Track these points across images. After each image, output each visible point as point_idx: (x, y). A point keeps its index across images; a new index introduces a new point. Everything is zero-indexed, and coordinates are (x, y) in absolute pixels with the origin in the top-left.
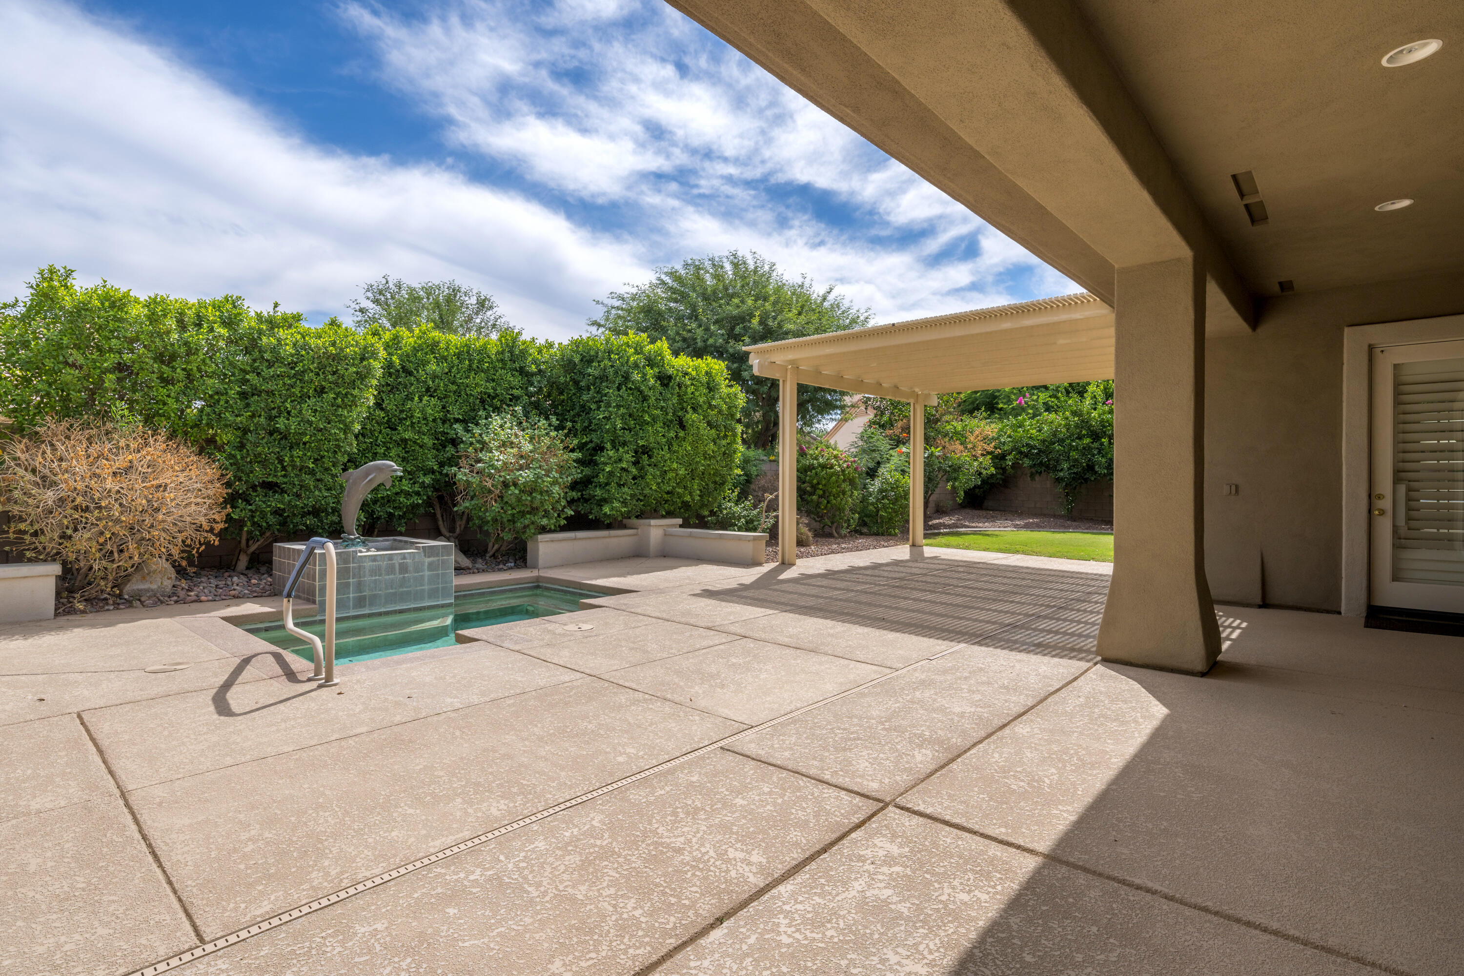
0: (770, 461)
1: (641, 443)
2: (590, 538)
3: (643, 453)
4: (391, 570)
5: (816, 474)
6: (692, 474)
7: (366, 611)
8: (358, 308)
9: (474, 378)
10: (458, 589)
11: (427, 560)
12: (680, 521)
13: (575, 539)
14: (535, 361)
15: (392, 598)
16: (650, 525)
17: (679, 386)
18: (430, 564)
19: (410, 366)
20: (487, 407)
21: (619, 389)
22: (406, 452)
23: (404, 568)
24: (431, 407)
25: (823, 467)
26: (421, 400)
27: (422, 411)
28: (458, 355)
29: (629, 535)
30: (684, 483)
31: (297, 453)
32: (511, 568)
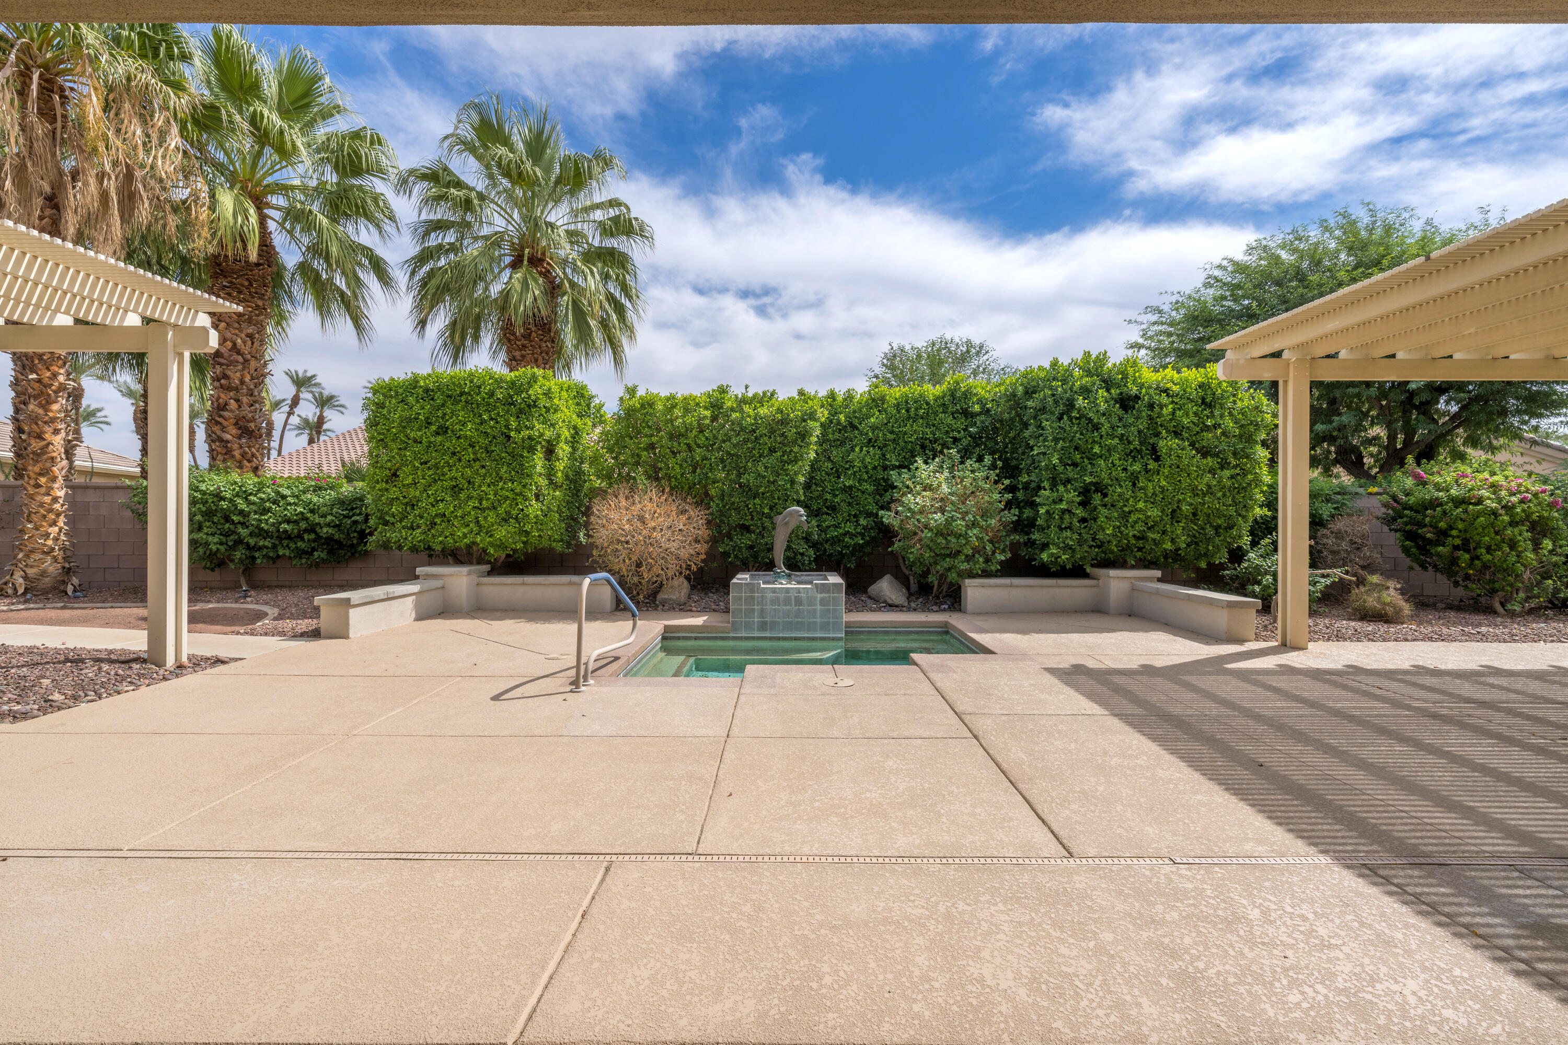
0: (1370, 494)
1: (1088, 479)
2: (1030, 586)
3: (1097, 491)
4: (787, 601)
5: (1445, 513)
6: (1175, 516)
7: (768, 635)
8: (873, 374)
9: (912, 426)
10: (848, 625)
11: (819, 596)
12: (1158, 573)
13: (1011, 586)
14: (980, 401)
15: (788, 626)
16: (1109, 576)
17: (1151, 406)
18: (822, 600)
19: (856, 422)
20: (927, 452)
21: (1060, 418)
22: (852, 498)
23: (799, 601)
24: (871, 457)
25: (1459, 502)
26: (861, 451)
27: (863, 461)
28: (897, 406)
29: (1085, 586)
30: (1161, 526)
31: (757, 501)
32: (944, 610)
